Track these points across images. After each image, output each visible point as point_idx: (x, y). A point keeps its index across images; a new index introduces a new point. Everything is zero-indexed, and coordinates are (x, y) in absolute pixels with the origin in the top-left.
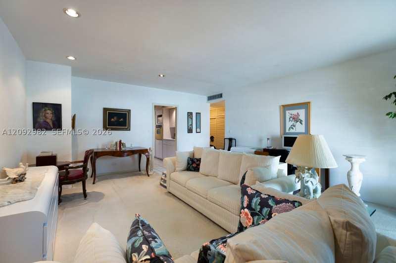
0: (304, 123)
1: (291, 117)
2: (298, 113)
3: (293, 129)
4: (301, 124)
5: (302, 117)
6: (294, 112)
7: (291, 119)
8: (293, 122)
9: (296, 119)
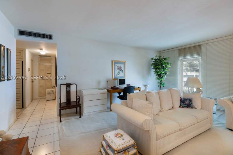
0: (123, 71)
1: (118, 68)
2: (121, 66)
3: (119, 74)
4: (122, 72)
5: (123, 68)
6: (119, 65)
7: (118, 69)
8: (119, 71)
9: (120, 69)
